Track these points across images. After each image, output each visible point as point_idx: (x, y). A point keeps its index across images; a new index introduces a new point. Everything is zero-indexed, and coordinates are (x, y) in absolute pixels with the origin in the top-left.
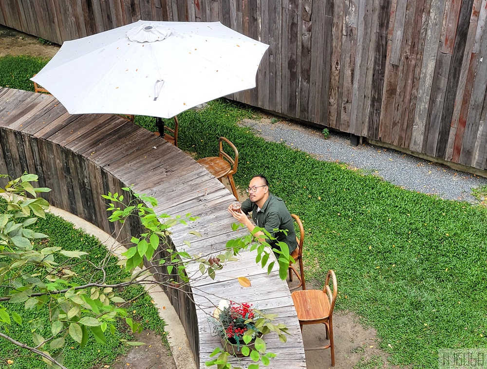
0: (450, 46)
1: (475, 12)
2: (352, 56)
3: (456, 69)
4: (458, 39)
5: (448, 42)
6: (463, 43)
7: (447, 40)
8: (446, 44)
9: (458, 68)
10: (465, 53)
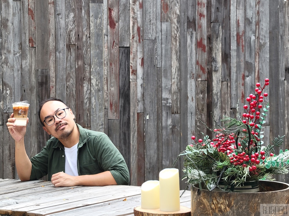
0: (116, 111)
1: (133, 71)
2: (11, 147)
3: (125, 134)
4: (121, 102)
5: (113, 107)
6: (127, 105)
7: (111, 105)
8: (111, 109)
9: (127, 132)
10: (132, 114)
